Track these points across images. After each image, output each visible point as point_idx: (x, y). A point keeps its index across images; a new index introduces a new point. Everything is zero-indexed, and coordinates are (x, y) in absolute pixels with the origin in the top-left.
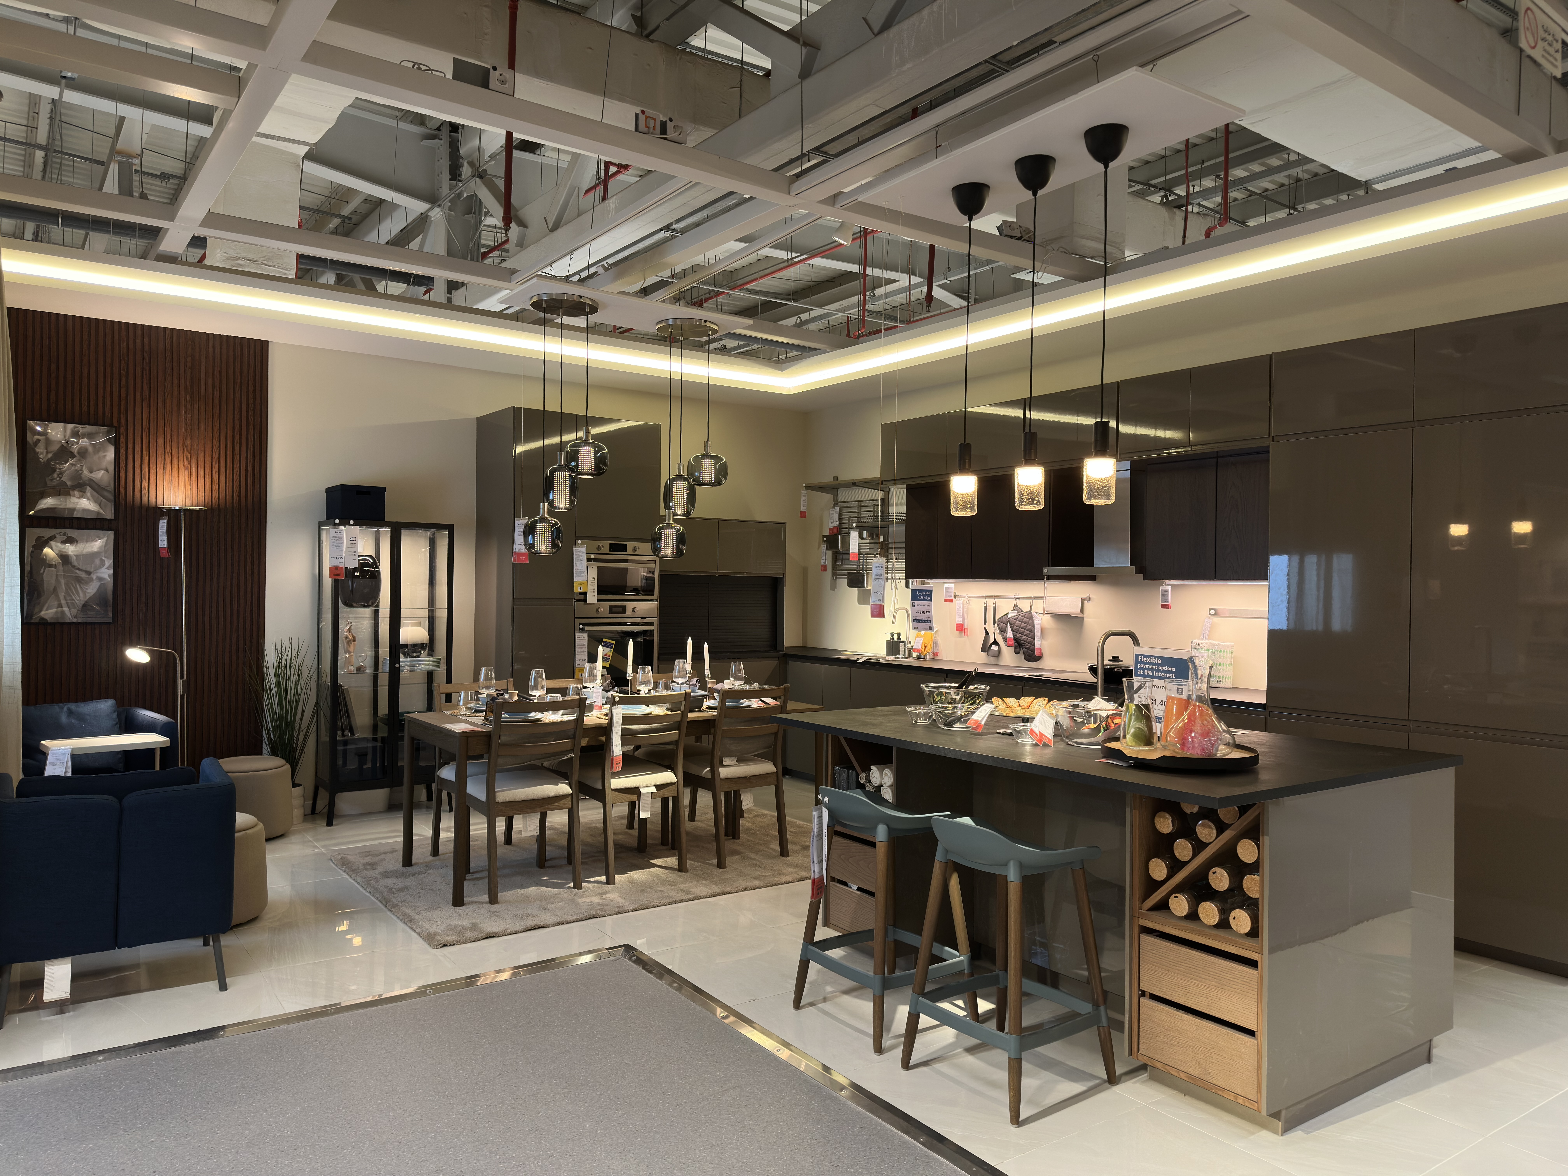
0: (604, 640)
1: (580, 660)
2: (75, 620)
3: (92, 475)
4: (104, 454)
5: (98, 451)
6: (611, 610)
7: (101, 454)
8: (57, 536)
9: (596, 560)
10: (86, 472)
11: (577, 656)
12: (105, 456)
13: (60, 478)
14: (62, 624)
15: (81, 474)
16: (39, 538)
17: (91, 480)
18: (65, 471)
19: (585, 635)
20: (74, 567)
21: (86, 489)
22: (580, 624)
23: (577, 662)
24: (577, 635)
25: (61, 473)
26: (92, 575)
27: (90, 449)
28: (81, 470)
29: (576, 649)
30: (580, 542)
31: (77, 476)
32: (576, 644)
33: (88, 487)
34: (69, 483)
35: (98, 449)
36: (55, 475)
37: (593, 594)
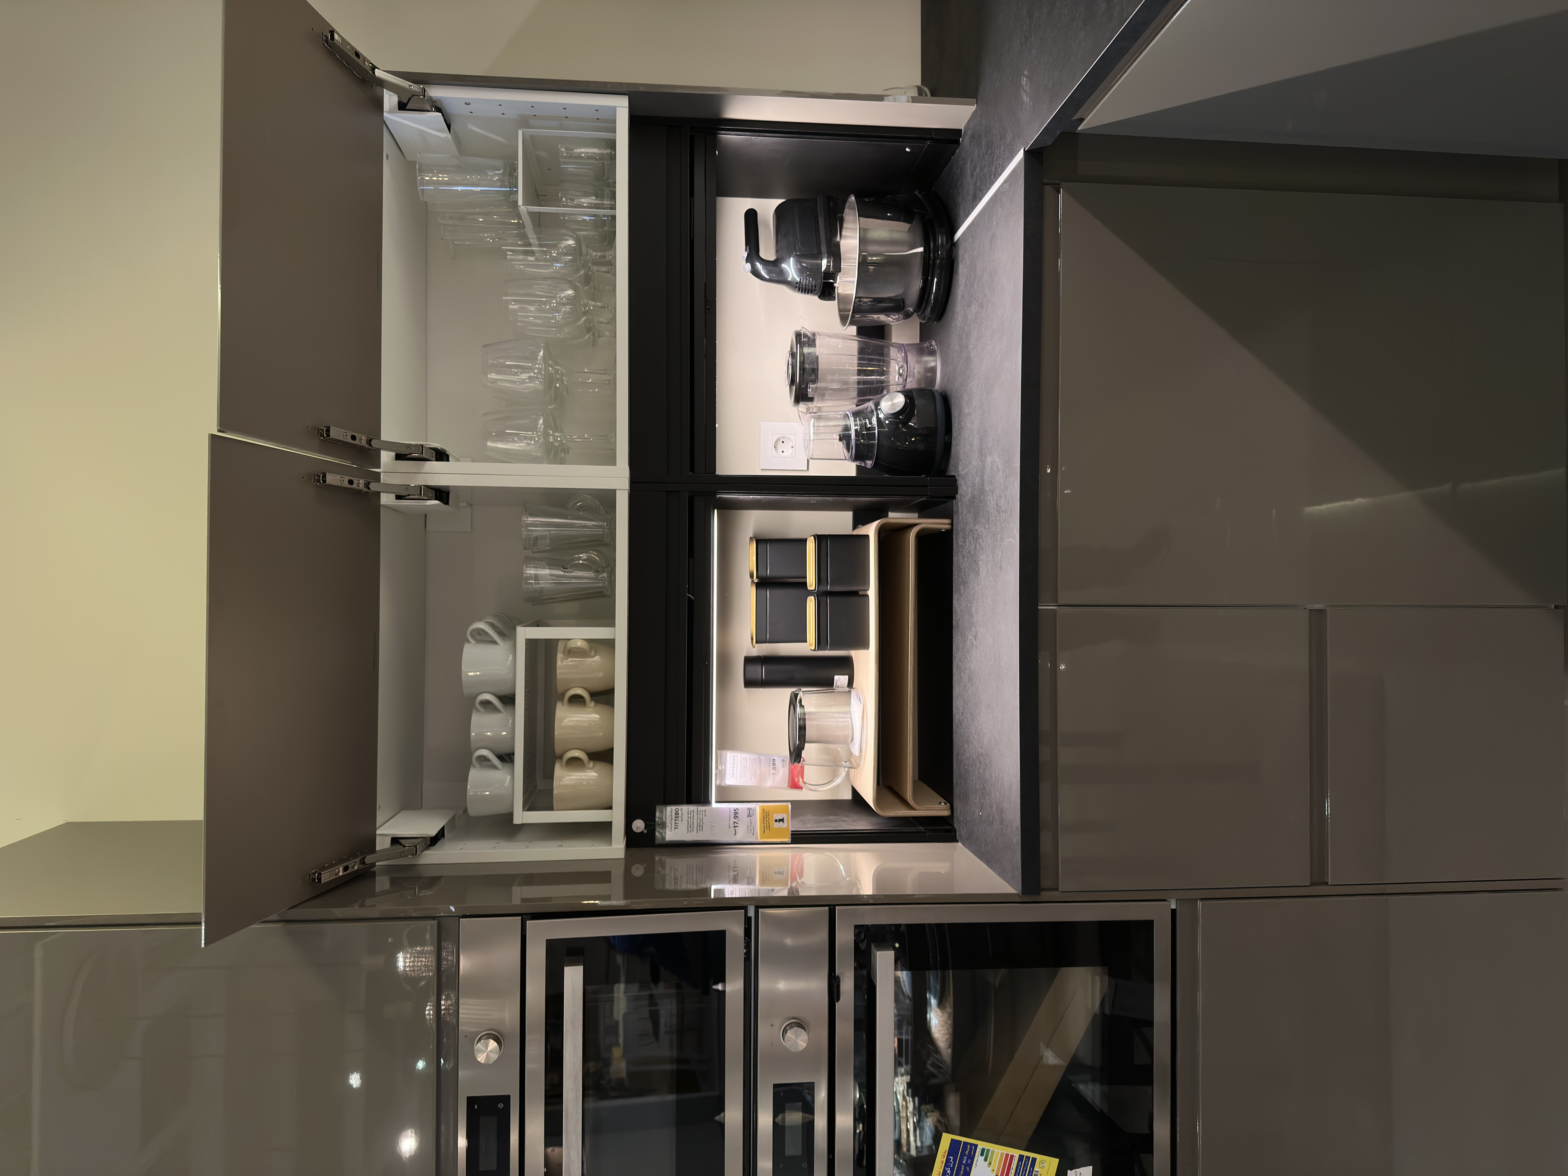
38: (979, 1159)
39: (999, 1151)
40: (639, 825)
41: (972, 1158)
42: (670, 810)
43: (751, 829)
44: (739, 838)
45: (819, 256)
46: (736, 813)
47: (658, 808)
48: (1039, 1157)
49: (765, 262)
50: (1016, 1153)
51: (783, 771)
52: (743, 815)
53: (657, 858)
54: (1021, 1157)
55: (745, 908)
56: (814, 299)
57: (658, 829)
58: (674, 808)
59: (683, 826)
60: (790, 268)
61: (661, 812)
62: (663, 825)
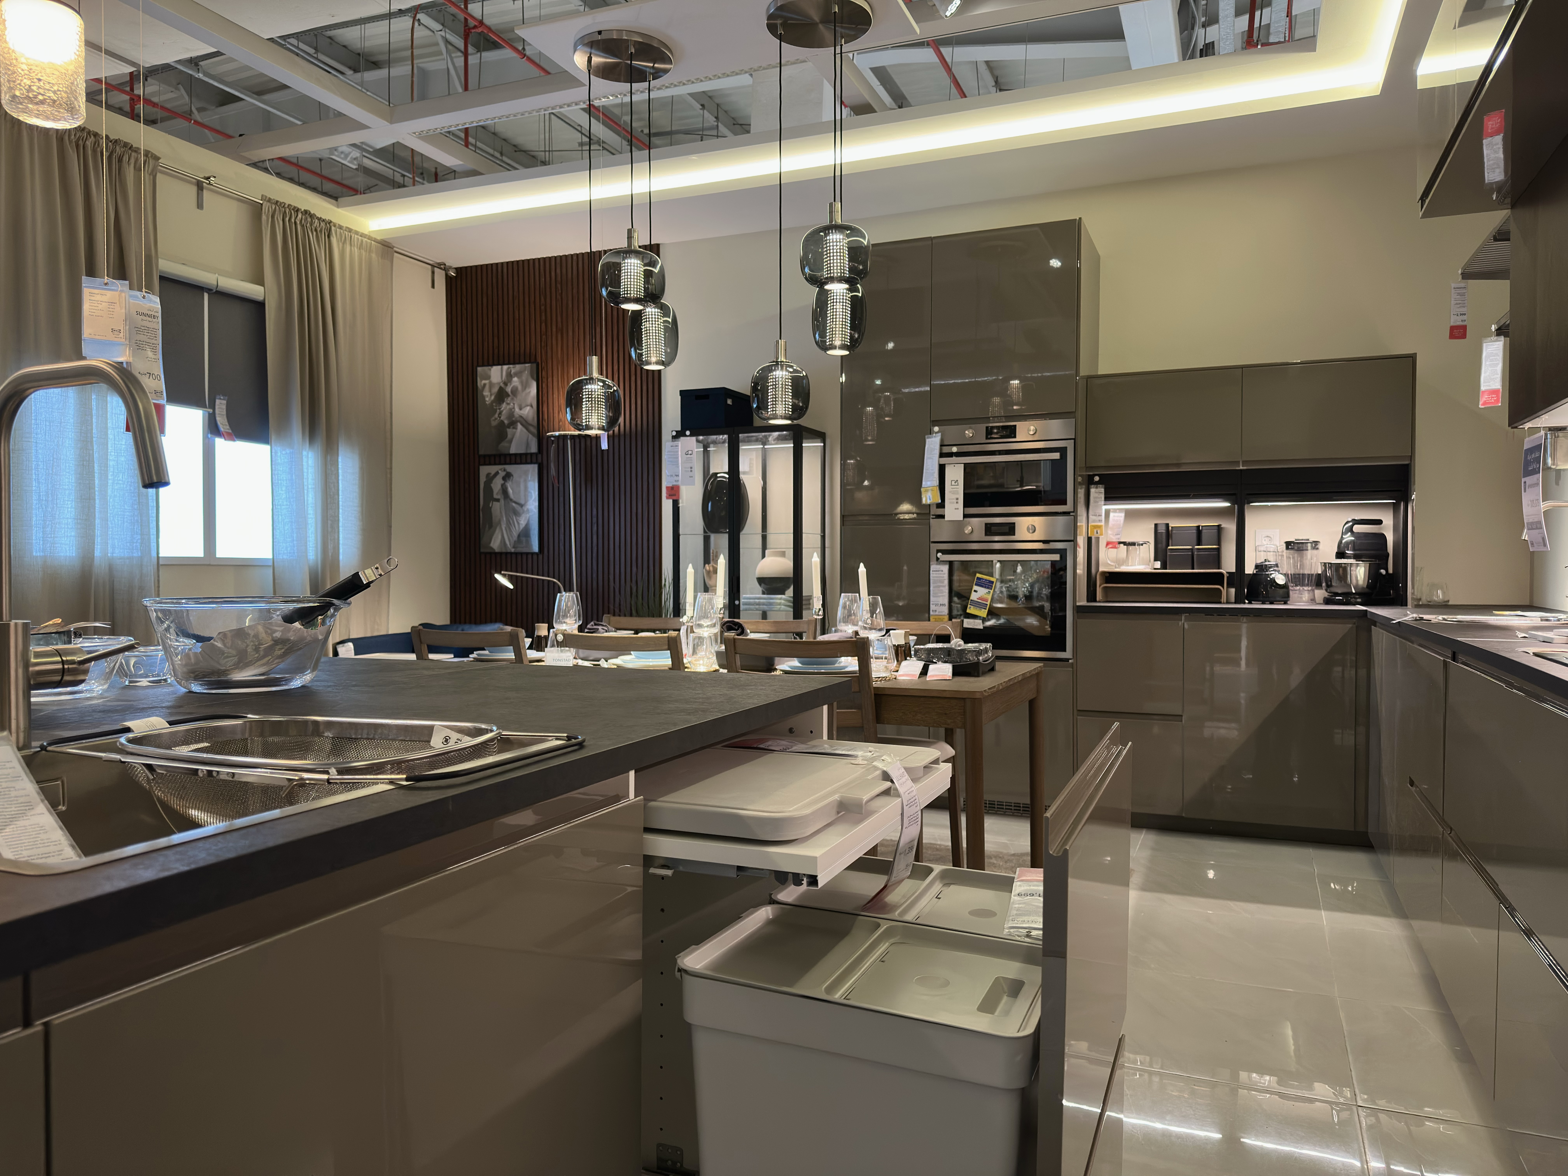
0: (978, 575)
1: (936, 605)
2: (513, 550)
3: (522, 412)
4: (529, 391)
5: (525, 389)
6: (990, 529)
7: (527, 390)
8: (500, 472)
9: (958, 454)
10: (517, 410)
11: (932, 598)
12: (530, 392)
13: (500, 417)
14: (507, 553)
15: (514, 412)
16: (488, 475)
17: (521, 417)
18: (503, 411)
19: (945, 568)
20: (511, 500)
21: (517, 426)
22: (938, 551)
23: (932, 607)
24: (934, 567)
25: (500, 413)
26: (523, 508)
27: (520, 388)
28: (514, 408)
29: (931, 588)
30: (936, 429)
31: (511, 414)
32: (931, 581)
33: (519, 424)
34: (506, 422)
35: (525, 386)
36: (497, 416)
37: (956, 506)
38: (987, 590)
39: (989, 597)
40: (1097, 479)
41: (988, 588)
42: (1103, 490)
43: (1094, 521)
44: (1091, 517)
45: (1354, 550)
46: (1100, 515)
47: (1104, 486)
48: (987, 610)
49: (1352, 527)
50: (988, 603)
51: (1114, 539)
52: (1100, 518)
53: (1084, 486)
54: (987, 605)
55: (1073, 512)
56: (1336, 550)
57: (1095, 486)
58: (1103, 492)
59: (1097, 495)
60: (1348, 538)
61: (1102, 487)
62: (1097, 488)
